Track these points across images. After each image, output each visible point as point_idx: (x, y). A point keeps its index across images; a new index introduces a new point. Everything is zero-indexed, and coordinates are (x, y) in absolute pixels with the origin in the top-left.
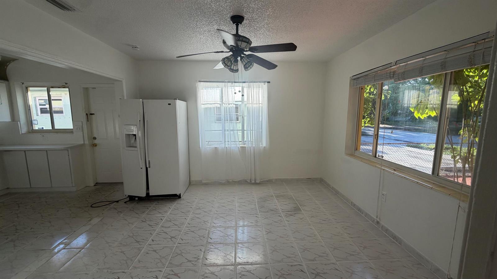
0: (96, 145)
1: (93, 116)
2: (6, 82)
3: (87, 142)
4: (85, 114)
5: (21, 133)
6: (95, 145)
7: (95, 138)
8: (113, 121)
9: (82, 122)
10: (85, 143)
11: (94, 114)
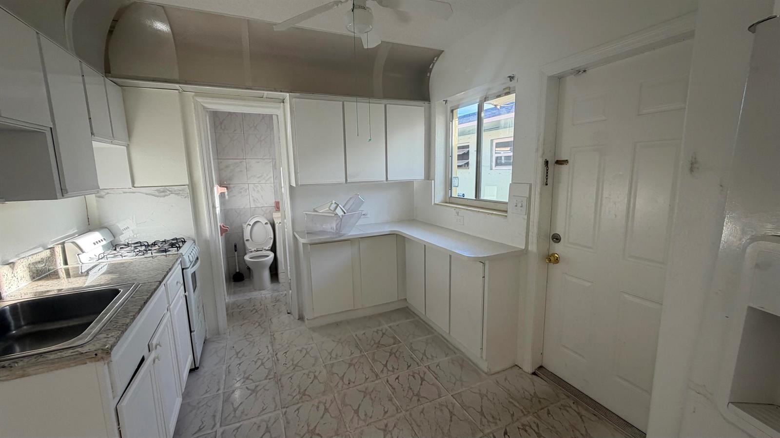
0: (557, 260)
1: (564, 168)
2: (426, 103)
3: (533, 248)
4: (541, 162)
5: (433, 203)
6: (552, 259)
7: (556, 238)
8: (631, 183)
9: (531, 185)
10: (530, 248)
11: (566, 162)
